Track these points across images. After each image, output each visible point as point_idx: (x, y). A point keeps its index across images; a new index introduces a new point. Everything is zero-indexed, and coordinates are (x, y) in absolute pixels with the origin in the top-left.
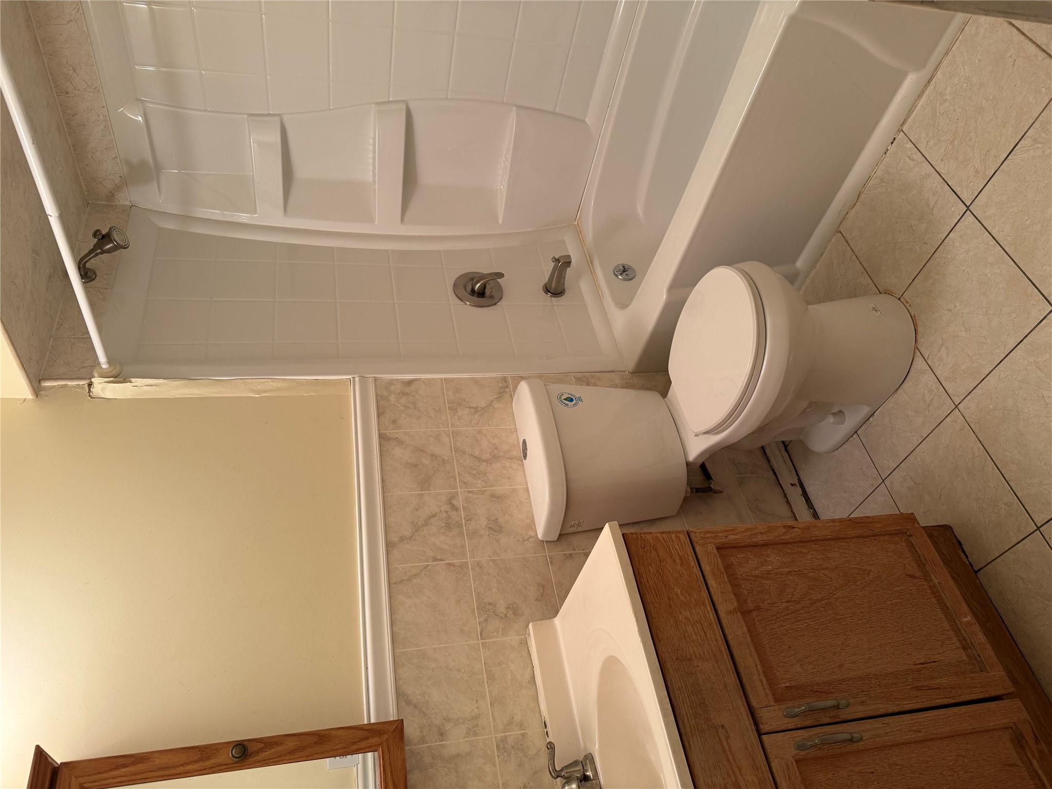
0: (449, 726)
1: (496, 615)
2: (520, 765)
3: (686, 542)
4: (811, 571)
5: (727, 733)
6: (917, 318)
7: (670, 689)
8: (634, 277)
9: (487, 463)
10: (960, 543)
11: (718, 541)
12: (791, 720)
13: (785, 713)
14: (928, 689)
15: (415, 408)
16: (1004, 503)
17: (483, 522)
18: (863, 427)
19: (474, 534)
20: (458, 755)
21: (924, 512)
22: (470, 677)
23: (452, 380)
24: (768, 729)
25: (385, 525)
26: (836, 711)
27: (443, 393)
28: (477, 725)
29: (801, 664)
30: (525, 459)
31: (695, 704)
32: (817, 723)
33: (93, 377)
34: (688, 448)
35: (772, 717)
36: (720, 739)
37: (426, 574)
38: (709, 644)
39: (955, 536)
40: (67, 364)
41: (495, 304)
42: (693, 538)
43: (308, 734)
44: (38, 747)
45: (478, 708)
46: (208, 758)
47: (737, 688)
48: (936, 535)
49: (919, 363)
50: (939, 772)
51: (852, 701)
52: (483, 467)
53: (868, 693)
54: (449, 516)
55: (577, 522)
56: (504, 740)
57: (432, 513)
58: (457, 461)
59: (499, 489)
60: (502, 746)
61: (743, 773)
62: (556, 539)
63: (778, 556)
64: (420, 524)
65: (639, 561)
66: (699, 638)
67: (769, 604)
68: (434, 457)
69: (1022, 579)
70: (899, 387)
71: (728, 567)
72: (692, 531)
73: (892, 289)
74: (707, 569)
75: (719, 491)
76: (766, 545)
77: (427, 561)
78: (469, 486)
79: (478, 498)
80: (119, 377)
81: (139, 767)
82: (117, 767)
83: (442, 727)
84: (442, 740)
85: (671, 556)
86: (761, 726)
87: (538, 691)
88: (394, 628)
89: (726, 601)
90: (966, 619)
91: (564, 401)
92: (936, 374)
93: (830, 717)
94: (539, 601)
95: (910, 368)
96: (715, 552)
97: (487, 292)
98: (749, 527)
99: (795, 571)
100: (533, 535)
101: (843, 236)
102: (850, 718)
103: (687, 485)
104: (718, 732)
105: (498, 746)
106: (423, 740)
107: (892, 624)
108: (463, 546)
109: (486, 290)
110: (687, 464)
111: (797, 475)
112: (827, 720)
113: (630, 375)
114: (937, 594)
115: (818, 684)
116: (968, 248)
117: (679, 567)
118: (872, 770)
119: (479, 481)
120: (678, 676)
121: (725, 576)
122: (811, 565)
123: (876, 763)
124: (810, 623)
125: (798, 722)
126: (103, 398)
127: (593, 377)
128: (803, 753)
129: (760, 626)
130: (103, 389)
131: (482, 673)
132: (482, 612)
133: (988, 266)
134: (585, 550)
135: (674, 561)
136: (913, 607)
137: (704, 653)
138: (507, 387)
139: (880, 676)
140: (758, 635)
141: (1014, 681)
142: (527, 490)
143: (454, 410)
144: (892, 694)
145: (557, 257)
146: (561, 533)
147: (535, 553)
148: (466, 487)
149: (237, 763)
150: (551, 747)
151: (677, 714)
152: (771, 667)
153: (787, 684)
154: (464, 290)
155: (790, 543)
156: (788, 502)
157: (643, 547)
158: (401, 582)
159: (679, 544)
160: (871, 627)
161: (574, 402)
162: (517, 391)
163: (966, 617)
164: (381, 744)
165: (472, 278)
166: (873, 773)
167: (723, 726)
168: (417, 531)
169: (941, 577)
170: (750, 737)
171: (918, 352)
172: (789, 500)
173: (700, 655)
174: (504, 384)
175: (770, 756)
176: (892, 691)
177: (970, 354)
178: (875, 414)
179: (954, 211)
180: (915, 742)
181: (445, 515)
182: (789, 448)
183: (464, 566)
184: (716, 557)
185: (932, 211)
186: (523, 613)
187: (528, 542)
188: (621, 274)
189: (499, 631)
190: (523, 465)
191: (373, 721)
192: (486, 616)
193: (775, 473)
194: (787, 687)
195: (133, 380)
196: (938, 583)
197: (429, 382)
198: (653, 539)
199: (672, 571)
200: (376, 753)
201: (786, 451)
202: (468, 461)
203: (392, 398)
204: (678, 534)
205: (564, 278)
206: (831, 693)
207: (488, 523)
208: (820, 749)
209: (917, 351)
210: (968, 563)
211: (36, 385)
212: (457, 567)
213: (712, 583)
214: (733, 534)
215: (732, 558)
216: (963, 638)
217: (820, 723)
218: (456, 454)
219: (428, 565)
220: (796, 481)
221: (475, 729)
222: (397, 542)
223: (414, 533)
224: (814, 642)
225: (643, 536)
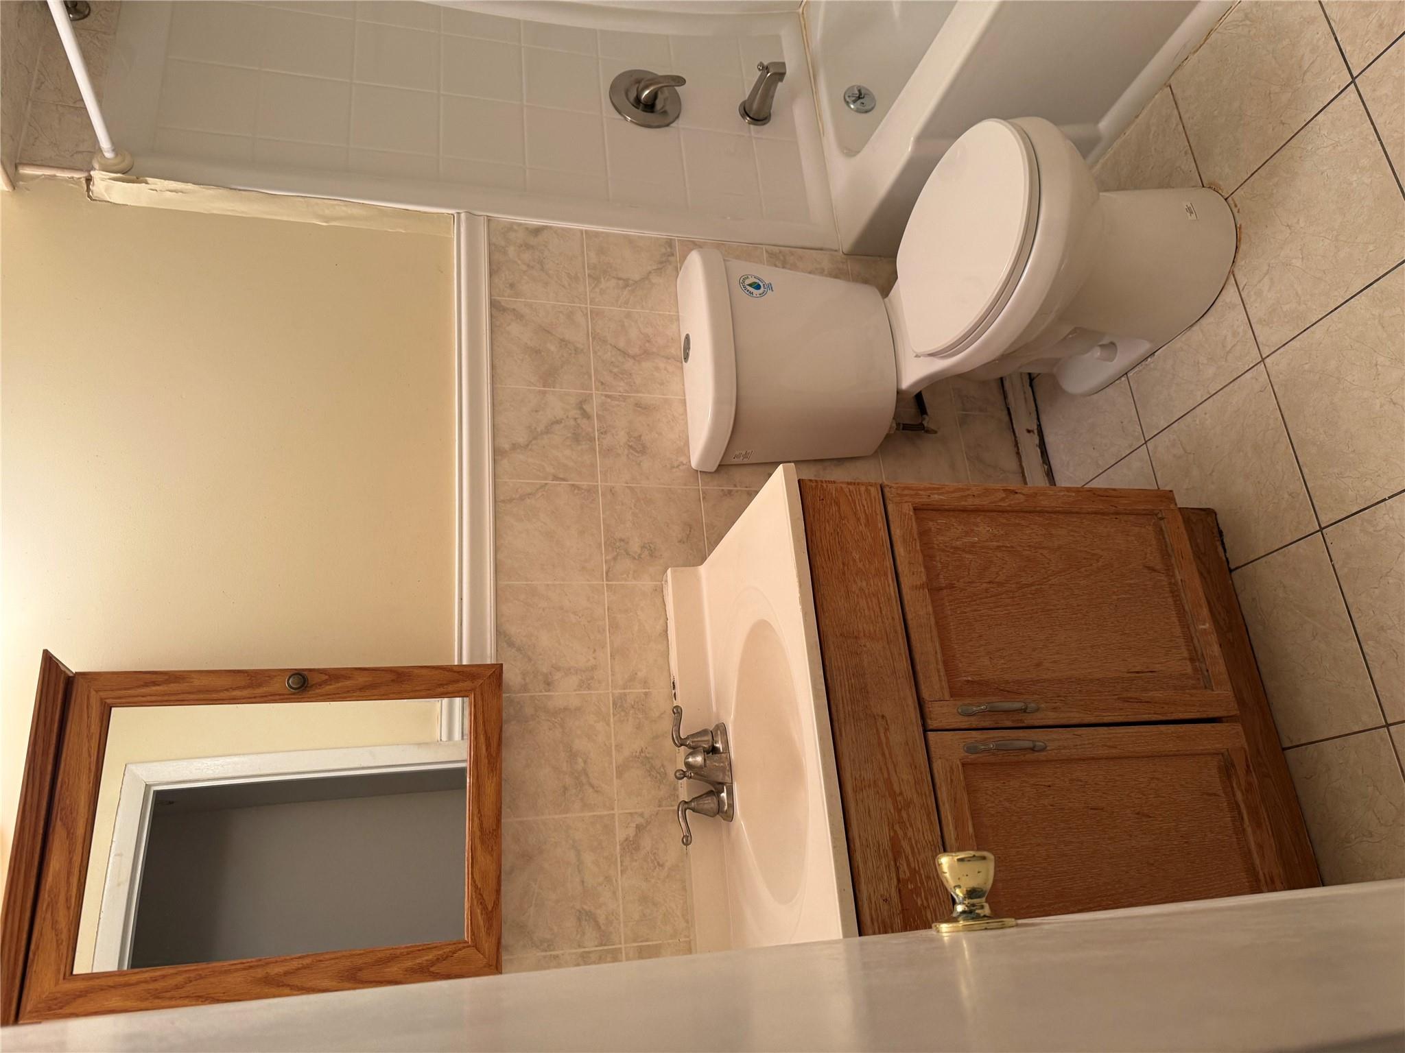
0: (557, 676)
1: (628, 554)
2: (639, 727)
3: (877, 497)
4: (1027, 548)
5: (887, 724)
6: (1242, 230)
7: (828, 668)
8: (873, 108)
9: (635, 359)
10: (1221, 533)
11: (917, 500)
12: (966, 718)
13: (960, 711)
14: (1137, 702)
15: (542, 269)
16: (1288, 492)
17: (622, 437)
18: (1136, 369)
19: (608, 452)
20: (566, 709)
21: (1187, 489)
22: (589, 622)
23: (597, 234)
24: (936, 725)
25: (494, 426)
26: (1021, 715)
27: (583, 252)
28: (592, 678)
29: (990, 658)
30: (686, 362)
31: (854, 689)
32: (996, 726)
33: (93, 169)
34: (903, 372)
35: (943, 712)
36: (877, 730)
37: (543, 495)
38: (883, 622)
39: (1218, 525)
40: (55, 144)
41: (668, 125)
42: (887, 494)
43: (383, 670)
44: (46, 653)
45: (595, 659)
46: (260, 685)
47: (907, 675)
48: (1194, 521)
49: (1230, 294)
50: (1127, 793)
51: (1043, 706)
52: (629, 364)
53: (1064, 699)
54: (578, 424)
55: (744, 453)
56: (623, 697)
57: (555, 418)
58: (595, 352)
59: (645, 397)
60: (619, 703)
61: (898, 771)
62: (714, 469)
63: (989, 526)
64: (539, 430)
65: (814, 516)
66: (872, 615)
67: (964, 583)
68: (563, 342)
69: (1285, 587)
70: (1196, 322)
71: (923, 533)
72: (888, 486)
73: (1221, 183)
74: (897, 532)
75: (933, 430)
76: (977, 511)
77: (545, 479)
78: (607, 388)
79: (618, 406)
80: (129, 173)
81: (174, 687)
82: (146, 685)
83: (550, 676)
84: (549, 691)
85: (855, 514)
86: (929, 722)
87: (670, 647)
88: (498, 556)
89: (913, 574)
90: (1203, 627)
91: (749, 288)
92: (1248, 313)
93: (1013, 721)
94: (684, 543)
95: (1217, 298)
96: (911, 513)
97: (659, 105)
98: (960, 487)
99: (1007, 547)
100: (684, 462)
101: (1172, 93)
102: (1036, 724)
103: (894, 418)
104: (876, 723)
105: (614, 704)
106: (525, 688)
107: (1112, 623)
108: (593, 465)
109: (658, 102)
110: (898, 393)
111: (1038, 419)
112: (1009, 724)
113: (843, 256)
114: (1176, 593)
115: (1007, 682)
116: (1337, 140)
117: (862, 528)
118: (1050, 783)
119: (622, 384)
120: (840, 655)
121: (918, 544)
122: (1029, 541)
123: (1056, 777)
124: (1012, 611)
125: (974, 721)
126: (109, 202)
127: (792, 254)
128: (973, 756)
129: (949, 608)
130: (107, 189)
131: (604, 620)
132: (610, 549)
133: (1358, 171)
134: (750, 487)
135: (858, 519)
136: (1142, 606)
137: (875, 631)
138: (673, 255)
139: (1084, 681)
140: (945, 617)
141: (1241, 702)
142: (684, 402)
143: (595, 279)
144: (1092, 703)
145: (765, 64)
146: (722, 464)
147: (685, 485)
148: (605, 388)
149: (294, 694)
150: (677, 711)
151: (831, 697)
152: (953, 656)
153: (969, 678)
154: (625, 98)
155: (1007, 512)
156: (1018, 453)
157: (822, 498)
158: (511, 500)
159: (868, 500)
160: (1086, 624)
161: (762, 289)
162: (686, 262)
163: (1204, 624)
164: (473, 690)
165: (637, 79)
166: (1049, 786)
167: (883, 717)
168: (535, 438)
169: (1188, 574)
170: (914, 731)
171: (1233, 279)
172: (1020, 451)
173: (870, 634)
174: (669, 250)
175: (933, 754)
176: (1094, 700)
177: (1300, 292)
178: (1156, 354)
179: (1333, 82)
180: (1106, 759)
181: (572, 423)
182: (1036, 382)
183: (592, 491)
184: (911, 519)
185: (1304, 76)
186: (661, 555)
187: (677, 469)
188: (854, 102)
189: (629, 573)
190: (682, 368)
191: (465, 662)
192: (615, 553)
193: (1009, 414)
194: (968, 681)
195: (150, 180)
196: (1181, 580)
197: (563, 234)
198: (836, 490)
199: (853, 532)
200: (466, 699)
201: (1031, 385)
202: (609, 353)
203: (511, 250)
204: (869, 488)
205: (772, 97)
206: (1021, 694)
207: (628, 441)
208: (993, 754)
209: (1232, 276)
210: (1224, 558)
211: (11, 170)
212: (583, 491)
213: (900, 550)
214: (939, 494)
215: (931, 523)
216: (1195, 648)
217: (1000, 725)
218: (594, 343)
219: (546, 484)
220: (1035, 427)
221: (589, 682)
222: (508, 449)
223: (531, 442)
224: (1012, 633)
225: (825, 485)
